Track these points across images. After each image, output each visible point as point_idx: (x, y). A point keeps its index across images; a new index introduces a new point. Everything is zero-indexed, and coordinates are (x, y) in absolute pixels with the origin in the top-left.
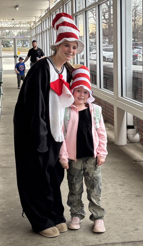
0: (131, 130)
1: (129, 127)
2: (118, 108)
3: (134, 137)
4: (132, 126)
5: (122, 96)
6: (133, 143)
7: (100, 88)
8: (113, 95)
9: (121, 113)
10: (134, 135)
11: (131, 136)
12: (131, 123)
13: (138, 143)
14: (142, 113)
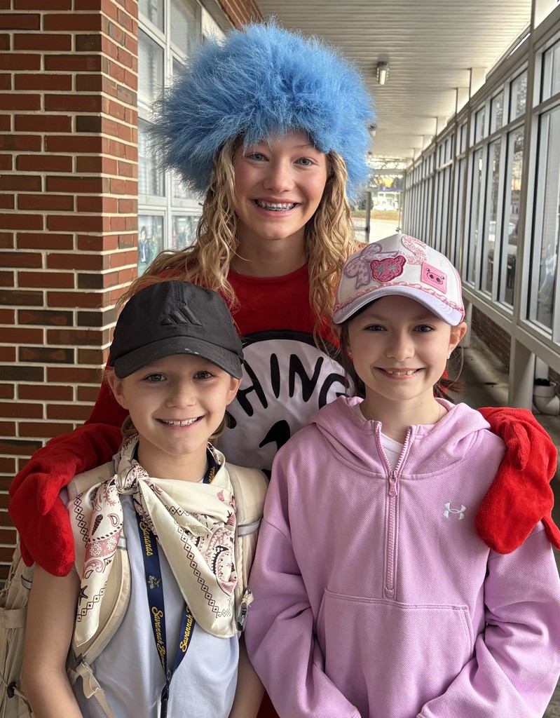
0: (542, 390)
1: (538, 382)
2: (517, 341)
3: (548, 402)
4: (545, 381)
5: (528, 318)
6: (546, 414)
7: (498, 299)
8: (511, 313)
9: (524, 354)
10: (550, 398)
11: (541, 401)
12: (543, 375)
13: (556, 416)
14: (558, 358)
